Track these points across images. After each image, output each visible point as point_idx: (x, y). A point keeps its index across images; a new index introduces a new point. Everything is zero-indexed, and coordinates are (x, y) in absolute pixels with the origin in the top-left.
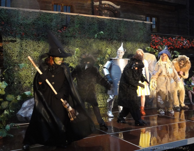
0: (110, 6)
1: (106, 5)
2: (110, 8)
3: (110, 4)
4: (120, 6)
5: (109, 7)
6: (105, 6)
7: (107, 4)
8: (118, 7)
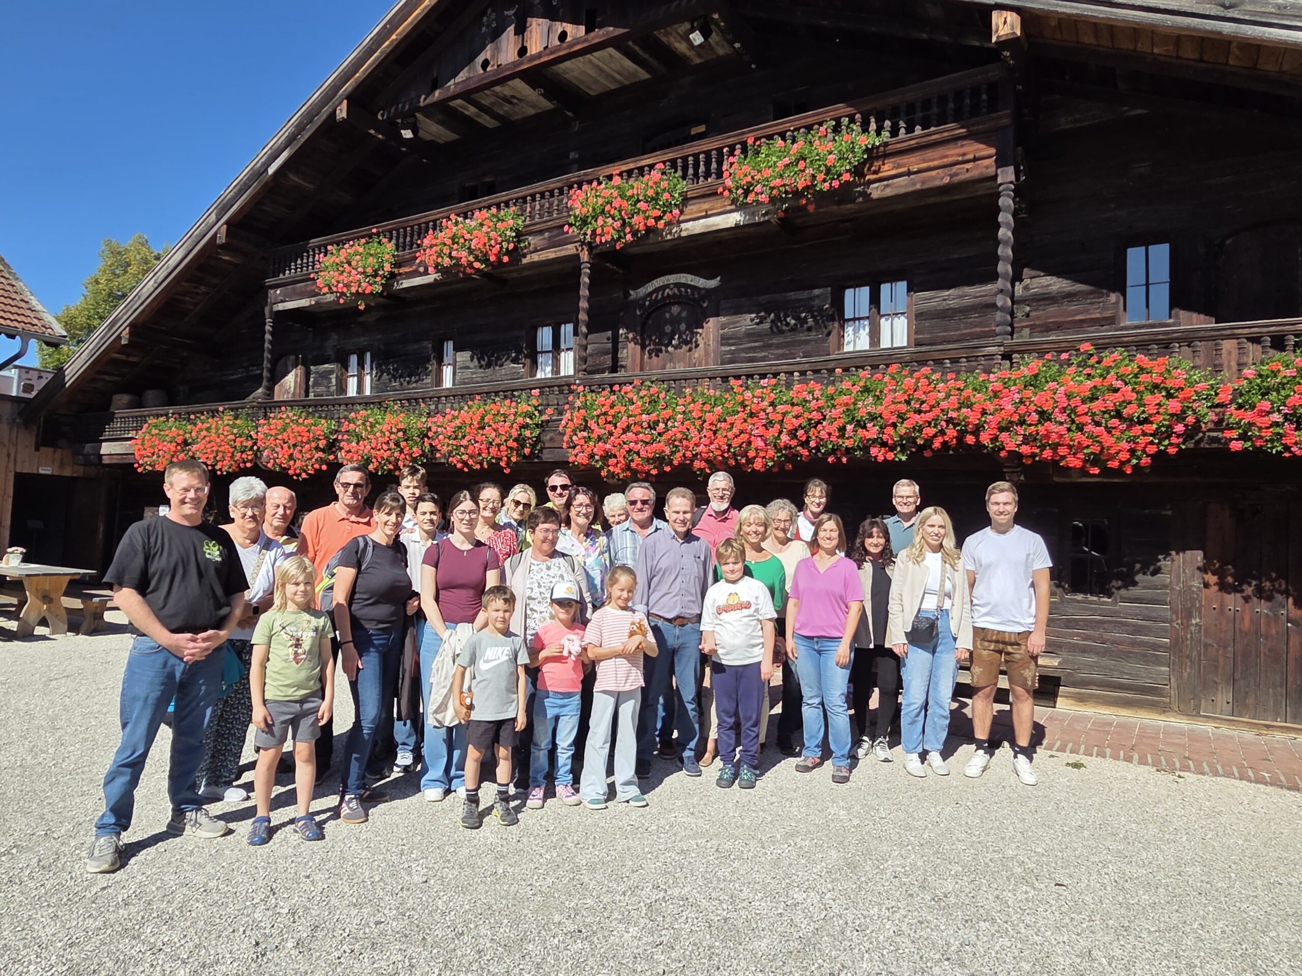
0: (683, 290)
1: (667, 291)
2: (681, 295)
3: (683, 281)
4: (719, 278)
5: (680, 291)
6: (666, 294)
7: (672, 286)
8: (713, 283)
